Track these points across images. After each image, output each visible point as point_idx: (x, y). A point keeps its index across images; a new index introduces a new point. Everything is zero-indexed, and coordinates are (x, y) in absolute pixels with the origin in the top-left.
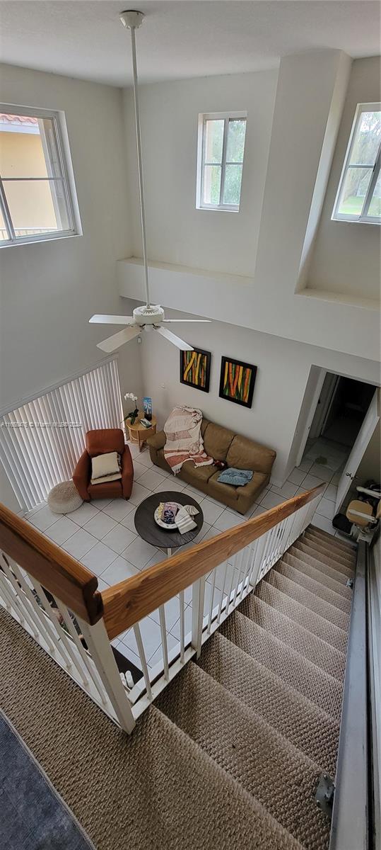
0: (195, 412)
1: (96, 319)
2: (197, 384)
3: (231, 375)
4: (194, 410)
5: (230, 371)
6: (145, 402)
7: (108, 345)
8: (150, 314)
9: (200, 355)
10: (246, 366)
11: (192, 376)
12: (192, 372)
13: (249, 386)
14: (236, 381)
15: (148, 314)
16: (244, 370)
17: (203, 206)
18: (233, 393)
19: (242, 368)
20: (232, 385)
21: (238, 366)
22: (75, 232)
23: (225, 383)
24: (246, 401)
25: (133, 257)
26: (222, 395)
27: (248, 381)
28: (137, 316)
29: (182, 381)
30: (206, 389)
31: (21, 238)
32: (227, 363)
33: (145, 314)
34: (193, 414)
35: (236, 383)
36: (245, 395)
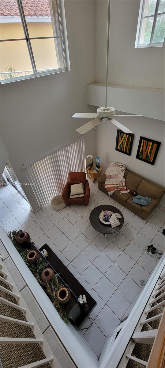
0: (122, 165)
1: (76, 115)
2: (124, 151)
3: (144, 147)
4: (121, 164)
5: (144, 145)
6: (97, 160)
7: (82, 130)
8: (107, 111)
9: (128, 136)
10: (154, 142)
11: (122, 147)
12: (122, 145)
13: (154, 154)
14: (147, 150)
15: (105, 111)
16: (152, 145)
17: (139, 46)
18: (144, 157)
19: (151, 143)
20: (144, 152)
21: (149, 142)
22: (67, 68)
23: (140, 151)
24: (152, 161)
25: (96, 82)
26: (138, 157)
27: (154, 150)
28: (99, 113)
29: (117, 149)
30: (129, 154)
31: (39, 73)
32: (143, 140)
33: (104, 111)
34: (121, 167)
35: (146, 152)
36: (151, 158)
